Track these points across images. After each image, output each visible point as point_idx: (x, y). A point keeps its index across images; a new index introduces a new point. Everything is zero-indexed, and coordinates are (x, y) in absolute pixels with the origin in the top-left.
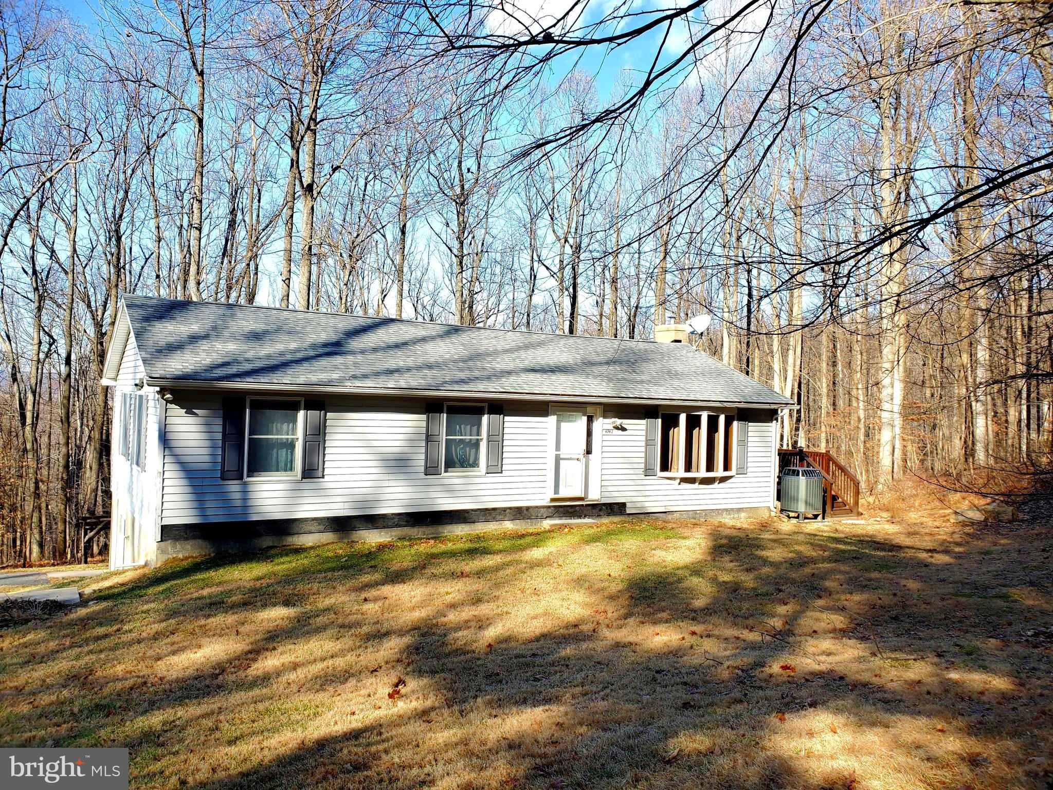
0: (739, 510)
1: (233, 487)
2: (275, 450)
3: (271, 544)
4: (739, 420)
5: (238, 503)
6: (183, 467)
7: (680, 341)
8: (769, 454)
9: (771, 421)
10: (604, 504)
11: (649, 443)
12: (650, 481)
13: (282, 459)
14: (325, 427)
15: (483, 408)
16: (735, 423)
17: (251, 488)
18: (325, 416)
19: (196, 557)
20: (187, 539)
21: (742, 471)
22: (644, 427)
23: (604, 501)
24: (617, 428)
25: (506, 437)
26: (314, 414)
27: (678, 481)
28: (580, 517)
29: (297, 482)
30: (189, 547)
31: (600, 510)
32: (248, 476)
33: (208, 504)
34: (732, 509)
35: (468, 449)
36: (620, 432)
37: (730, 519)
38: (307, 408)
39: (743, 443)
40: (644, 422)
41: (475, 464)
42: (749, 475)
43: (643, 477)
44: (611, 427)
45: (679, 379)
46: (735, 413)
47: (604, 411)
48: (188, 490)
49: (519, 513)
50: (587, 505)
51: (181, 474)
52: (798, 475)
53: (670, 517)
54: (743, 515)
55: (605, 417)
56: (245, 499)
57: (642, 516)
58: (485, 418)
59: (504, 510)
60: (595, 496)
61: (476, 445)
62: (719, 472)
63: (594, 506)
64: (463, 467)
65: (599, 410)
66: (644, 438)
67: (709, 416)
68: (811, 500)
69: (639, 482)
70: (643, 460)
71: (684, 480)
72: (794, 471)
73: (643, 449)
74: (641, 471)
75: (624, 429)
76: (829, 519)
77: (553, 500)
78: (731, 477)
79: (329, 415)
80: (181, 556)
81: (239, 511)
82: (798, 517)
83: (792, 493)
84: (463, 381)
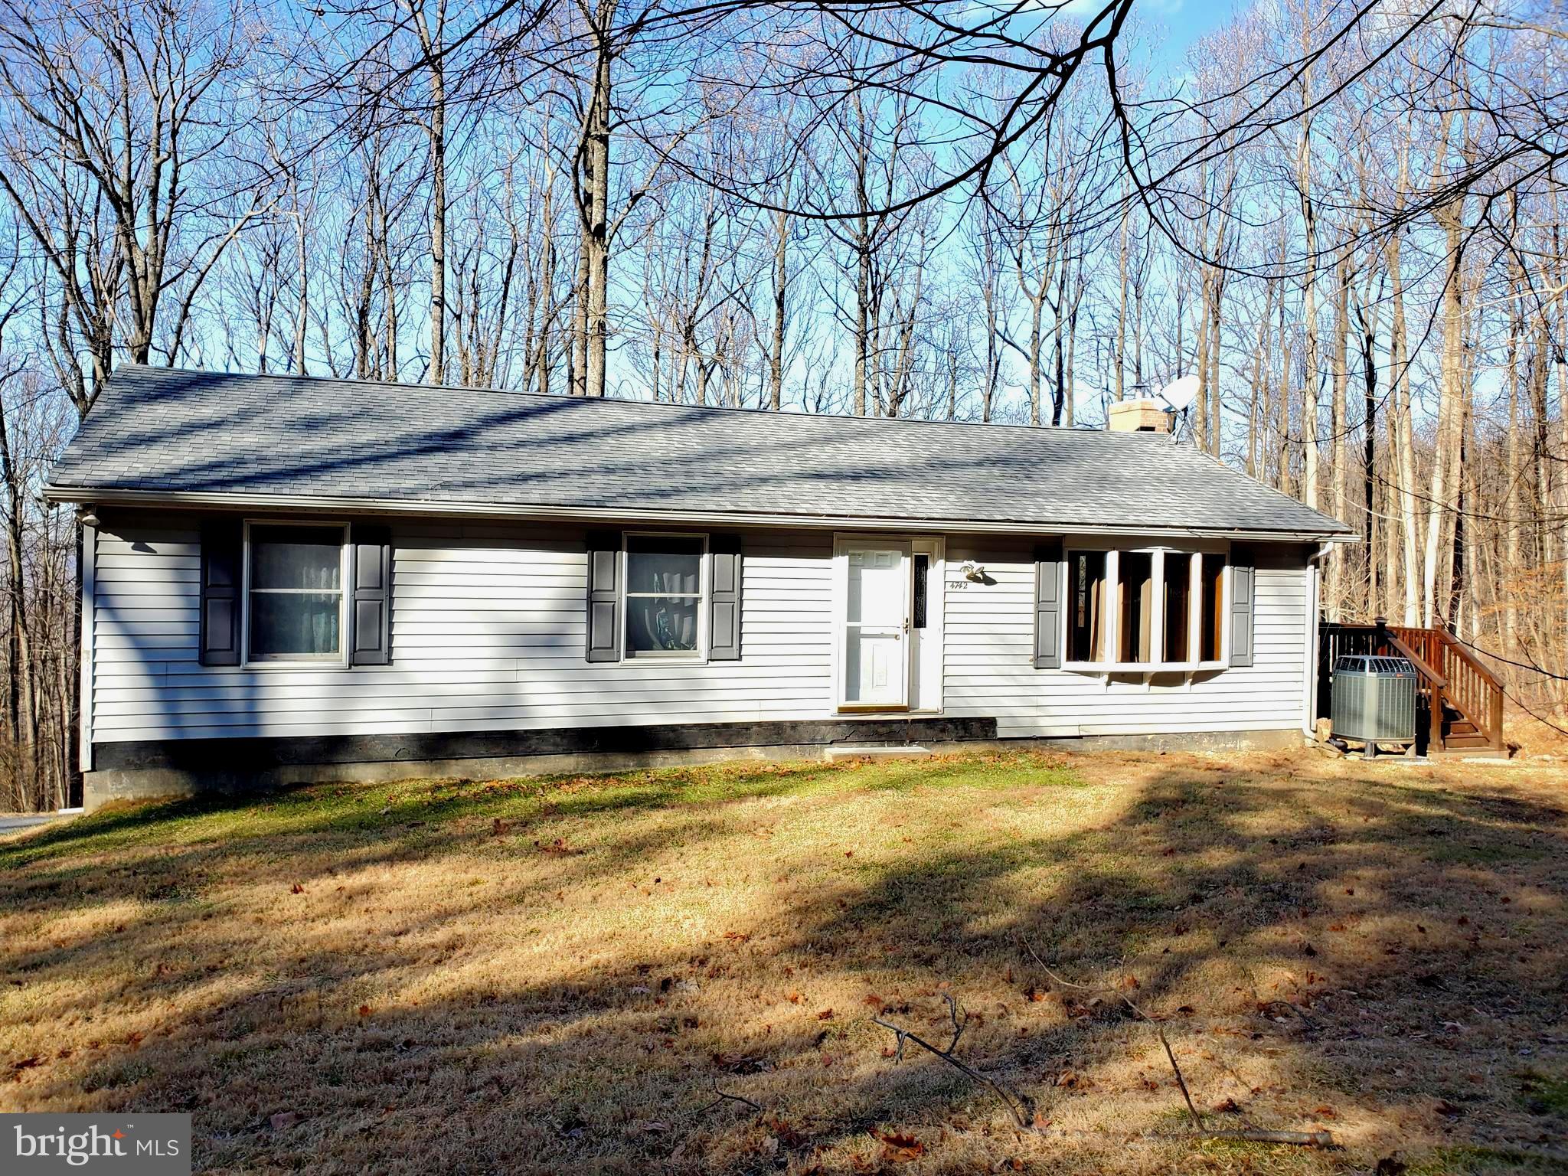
0: (1237, 735)
1: (229, 678)
2: (306, 616)
3: (297, 779)
4: (1233, 564)
5: (240, 707)
6: (136, 642)
7: (1152, 429)
8: (1300, 629)
9: (1305, 566)
10: (951, 720)
11: (1042, 606)
12: (1047, 677)
13: (320, 630)
14: (392, 574)
15: (701, 541)
16: (1227, 571)
17: (263, 680)
18: (392, 554)
19: (158, 800)
20: (139, 768)
21: (1243, 660)
22: (1032, 578)
23: (948, 714)
24: (974, 579)
25: (746, 594)
26: (370, 552)
27: (1106, 678)
28: (901, 743)
29: (341, 671)
30: (144, 781)
31: (943, 731)
32: (251, 659)
33: (185, 708)
34: (1222, 733)
35: (676, 617)
36: (982, 587)
37: (1217, 751)
38: (356, 541)
39: (1245, 608)
40: (1031, 567)
41: (691, 643)
42: (1256, 668)
43: (1031, 670)
44: (962, 577)
45: (1117, 489)
46: (1225, 551)
47: (948, 548)
48: (146, 682)
49: (776, 733)
50: (914, 721)
51: (132, 655)
52: (1362, 668)
53: (1088, 746)
54: (1245, 743)
55: (948, 559)
56: (251, 701)
57: (1032, 743)
58: (705, 560)
59: (746, 727)
60: (930, 703)
61: (692, 609)
62: (1193, 662)
63: (930, 723)
64: (665, 648)
65: (939, 544)
66: (1032, 598)
67: (1167, 556)
68: (1389, 717)
69: (1025, 680)
70: (1031, 640)
71: (1116, 677)
72: (1355, 662)
73: (1031, 619)
74: (1027, 660)
75: (990, 582)
76: (1437, 755)
77: (843, 711)
78: (1218, 672)
79: (399, 553)
80: (130, 797)
81: (241, 719)
82: (1361, 750)
83: (1353, 704)
84: (663, 494)
